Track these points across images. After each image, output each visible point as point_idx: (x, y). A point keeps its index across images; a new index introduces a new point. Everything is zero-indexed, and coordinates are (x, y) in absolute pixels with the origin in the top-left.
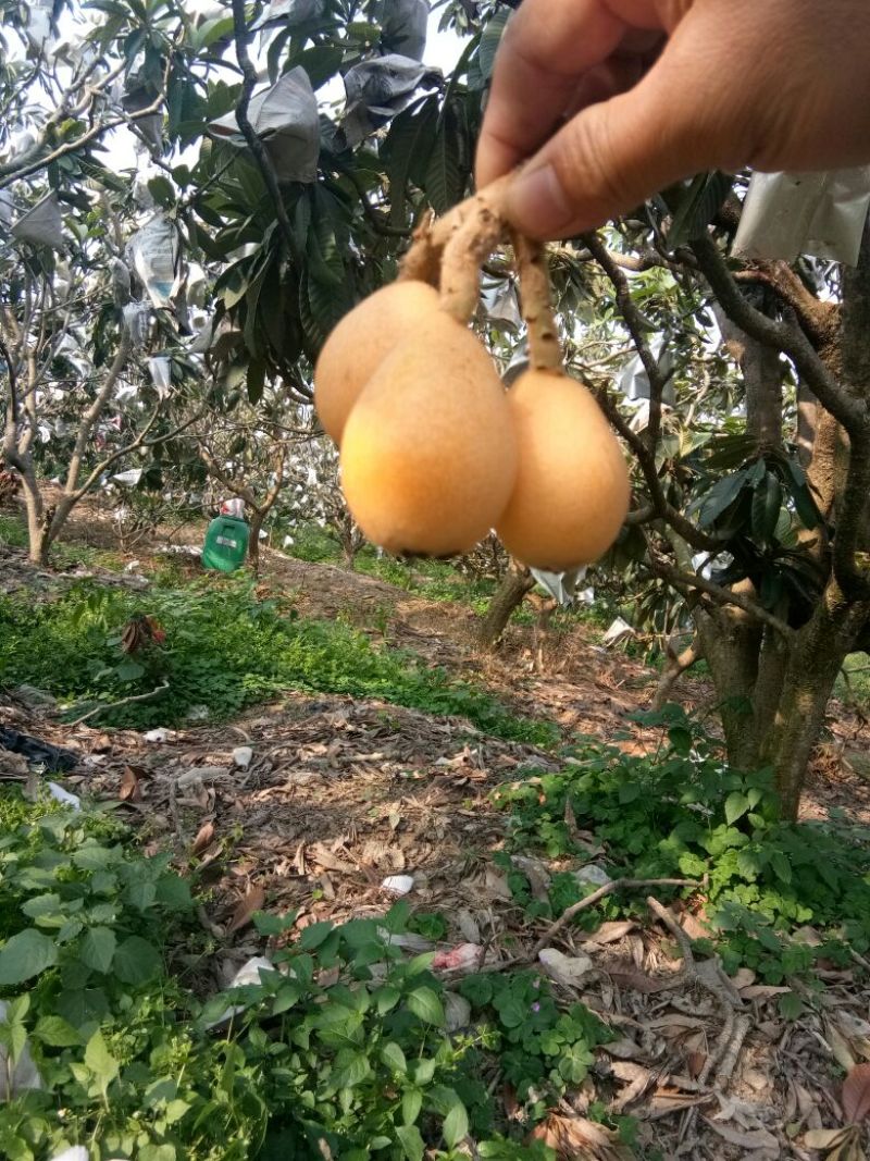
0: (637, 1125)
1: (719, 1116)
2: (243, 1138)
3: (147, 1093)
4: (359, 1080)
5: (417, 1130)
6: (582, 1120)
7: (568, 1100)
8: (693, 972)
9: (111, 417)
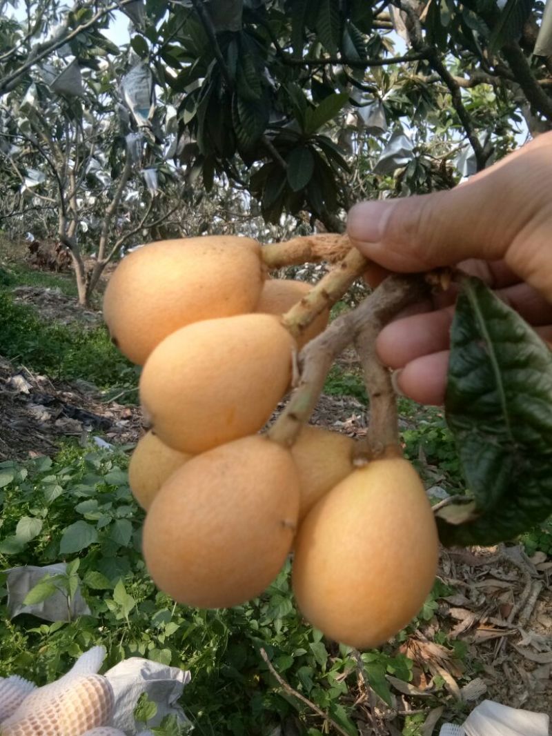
0: (466, 647)
1: (520, 643)
2: (213, 646)
3: (153, 618)
4: (285, 614)
5: (323, 645)
6: (431, 644)
7: (420, 630)
8: (504, 554)
9: (125, 213)
